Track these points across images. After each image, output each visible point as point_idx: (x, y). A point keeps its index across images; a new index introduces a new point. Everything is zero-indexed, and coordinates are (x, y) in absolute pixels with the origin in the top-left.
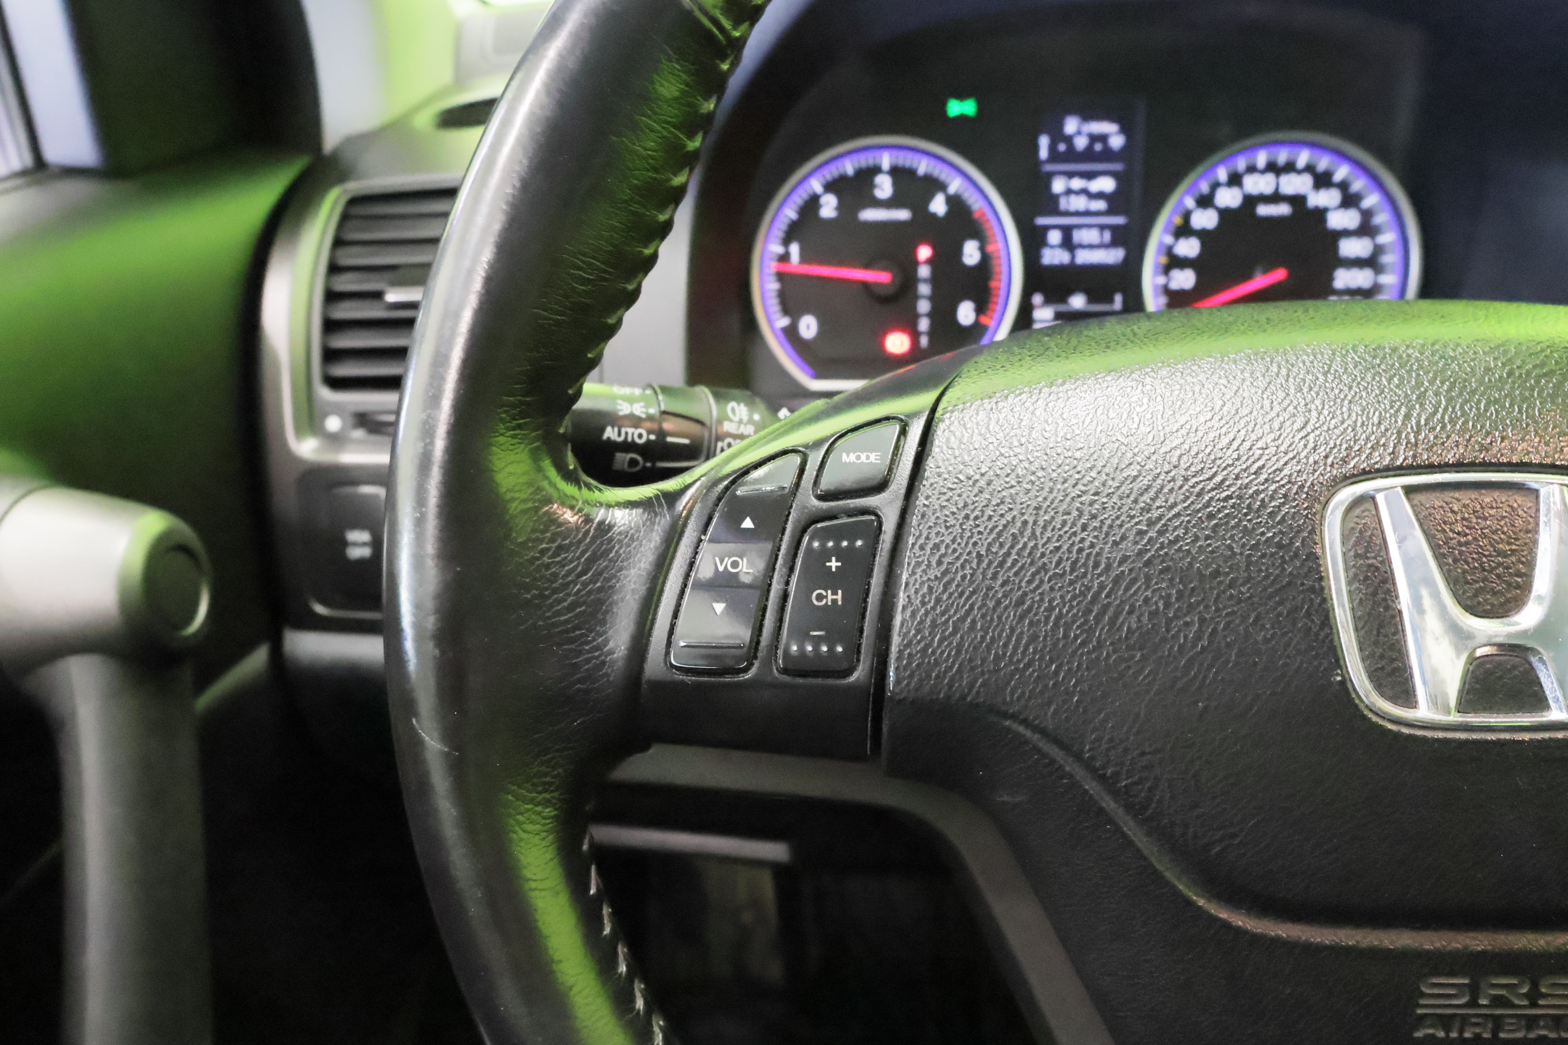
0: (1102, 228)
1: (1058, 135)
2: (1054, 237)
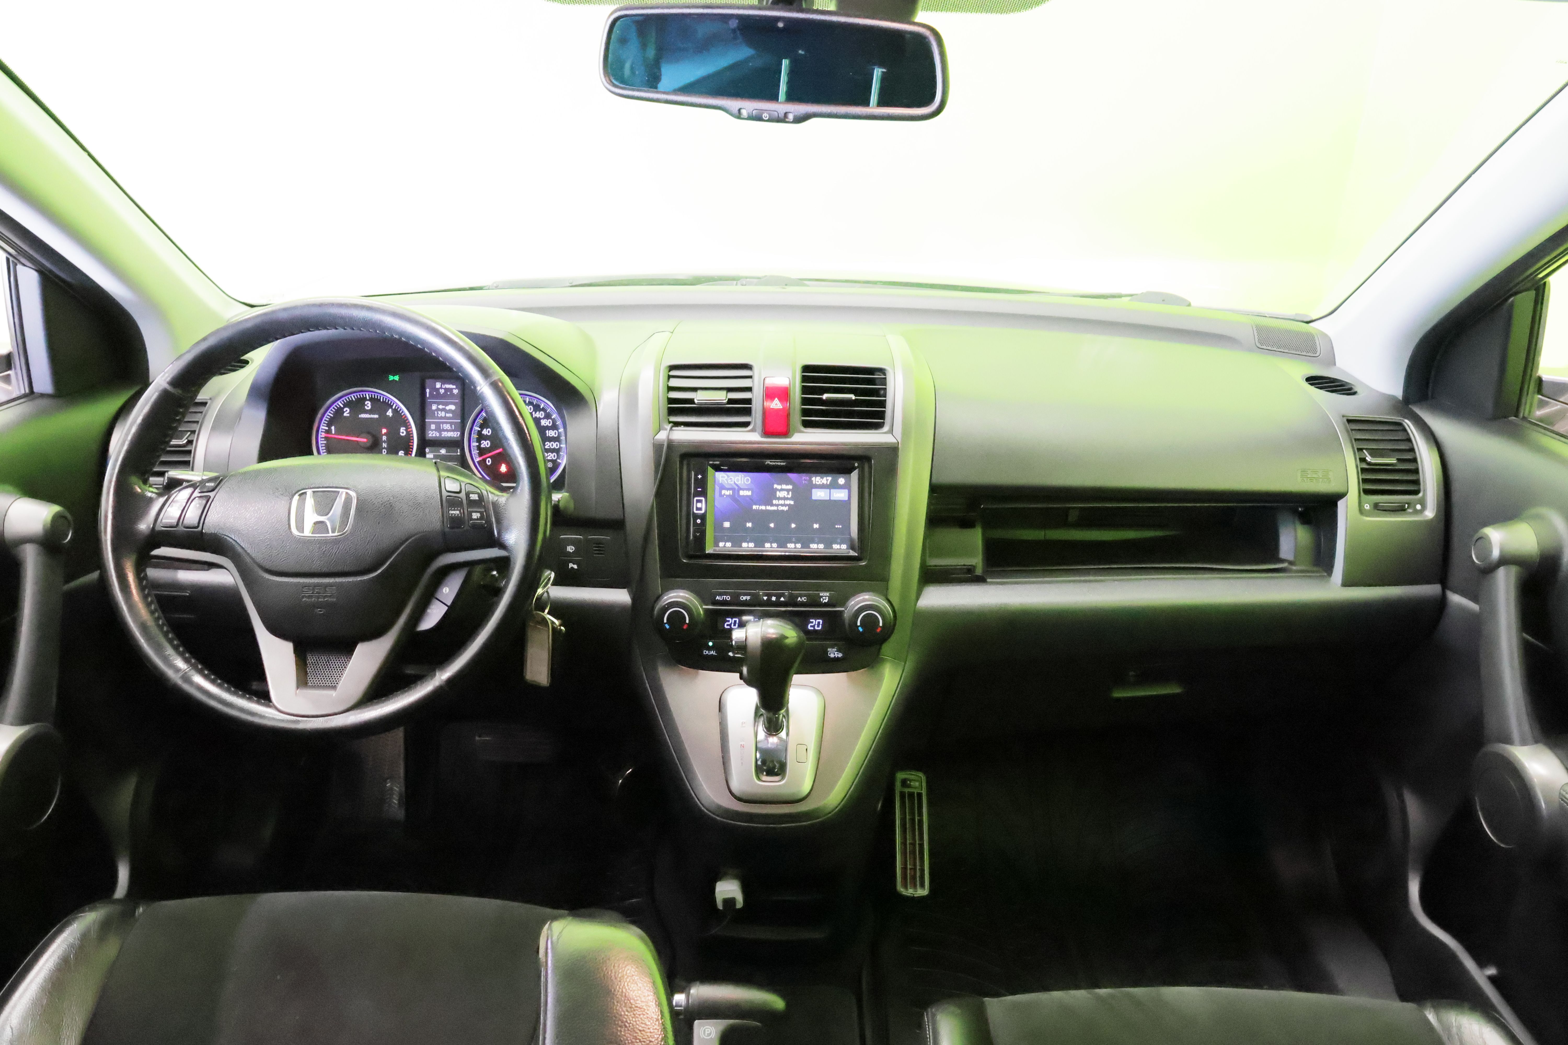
0: (451, 424)
1: (433, 389)
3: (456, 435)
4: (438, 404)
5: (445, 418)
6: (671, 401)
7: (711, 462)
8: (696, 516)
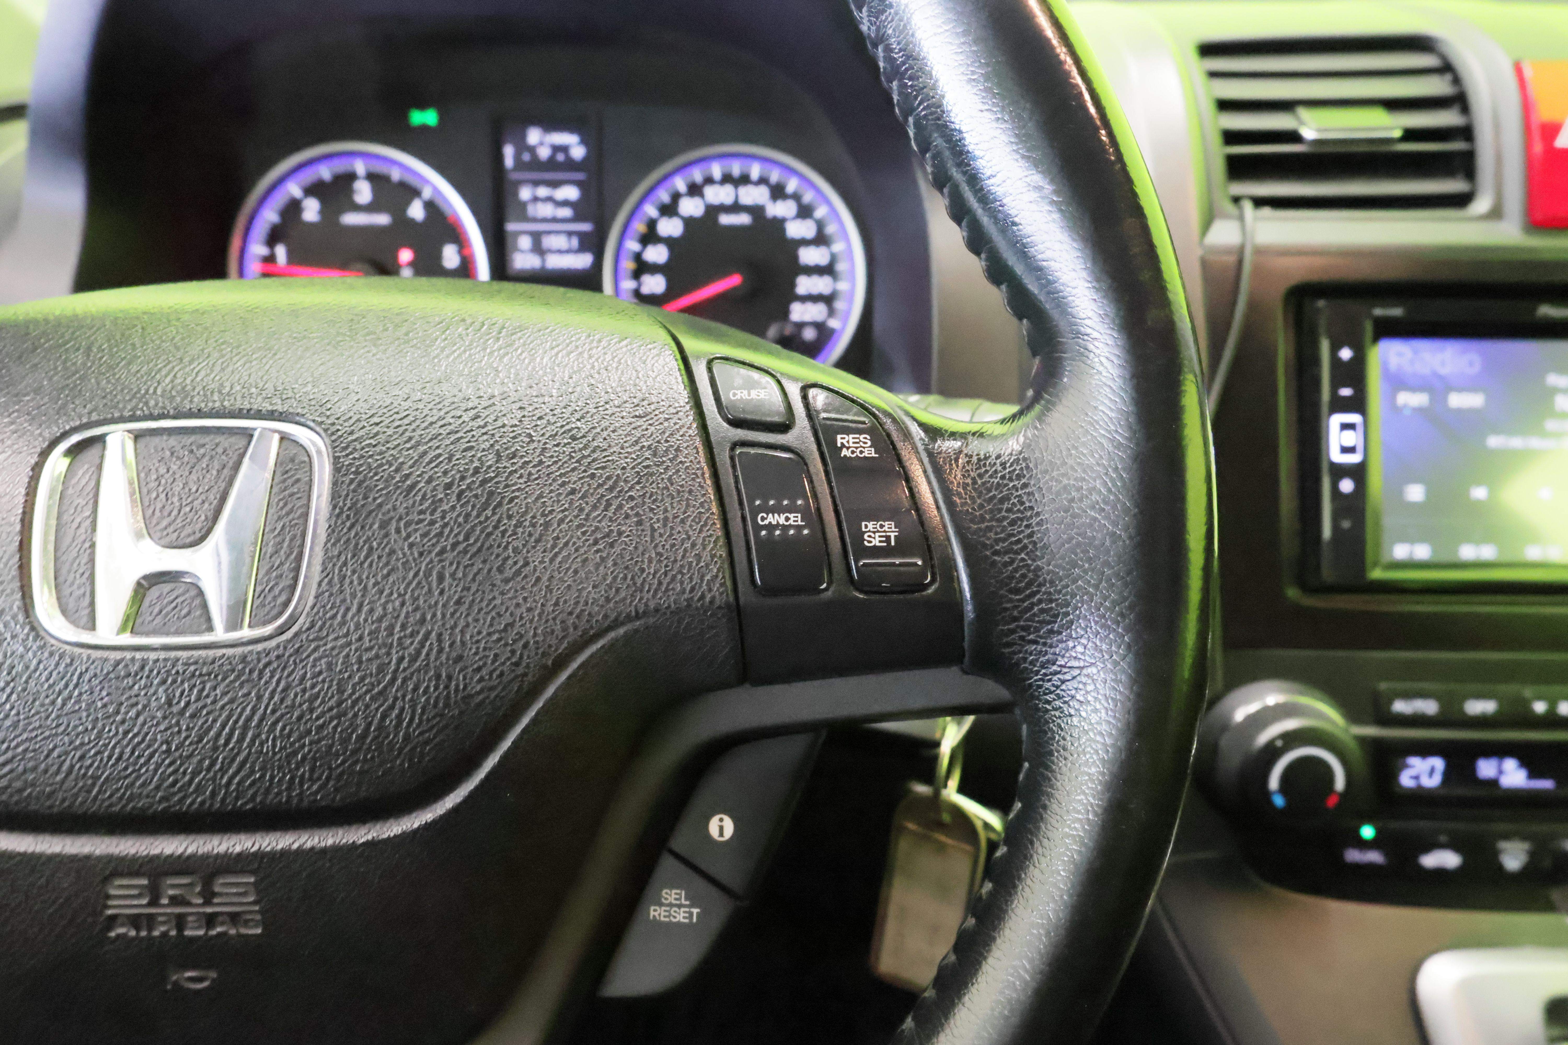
0: (570, 234)
1: (522, 146)
2: (525, 242)
3: (583, 261)
4: (536, 183)
5: (555, 220)
6: (1231, 137)
7: (1378, 312)
8: (1340, 472)
